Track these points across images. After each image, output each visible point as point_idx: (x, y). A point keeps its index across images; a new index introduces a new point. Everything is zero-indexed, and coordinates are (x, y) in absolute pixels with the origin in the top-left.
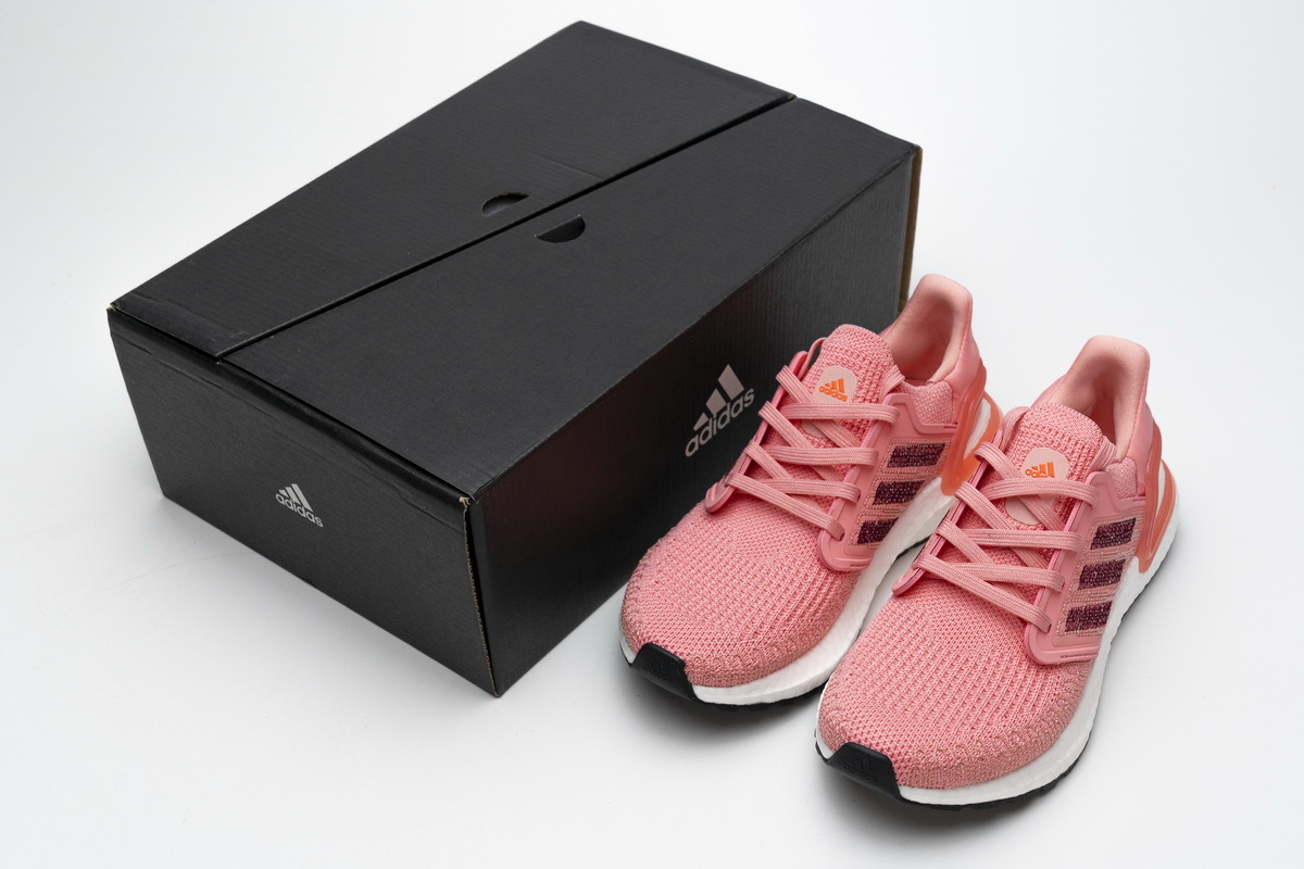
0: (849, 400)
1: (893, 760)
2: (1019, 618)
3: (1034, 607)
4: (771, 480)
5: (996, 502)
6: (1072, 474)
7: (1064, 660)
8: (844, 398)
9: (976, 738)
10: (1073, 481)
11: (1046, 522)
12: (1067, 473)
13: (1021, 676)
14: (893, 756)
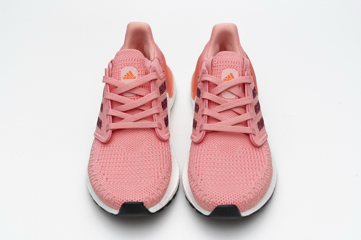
0: (137, 77)
1: (237, 205)
2: (244, 133)
3: (249, 127)
4: (124, 120)
5: (218, 95)
6: (240, 75)
7: (264, 141)
8: (135, 78)
9: (256, 183)
10: (241, 77)
11: (239, 95)
12: (238, 75)
13: (255, 154)
14: (236, 203)
